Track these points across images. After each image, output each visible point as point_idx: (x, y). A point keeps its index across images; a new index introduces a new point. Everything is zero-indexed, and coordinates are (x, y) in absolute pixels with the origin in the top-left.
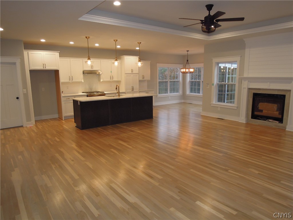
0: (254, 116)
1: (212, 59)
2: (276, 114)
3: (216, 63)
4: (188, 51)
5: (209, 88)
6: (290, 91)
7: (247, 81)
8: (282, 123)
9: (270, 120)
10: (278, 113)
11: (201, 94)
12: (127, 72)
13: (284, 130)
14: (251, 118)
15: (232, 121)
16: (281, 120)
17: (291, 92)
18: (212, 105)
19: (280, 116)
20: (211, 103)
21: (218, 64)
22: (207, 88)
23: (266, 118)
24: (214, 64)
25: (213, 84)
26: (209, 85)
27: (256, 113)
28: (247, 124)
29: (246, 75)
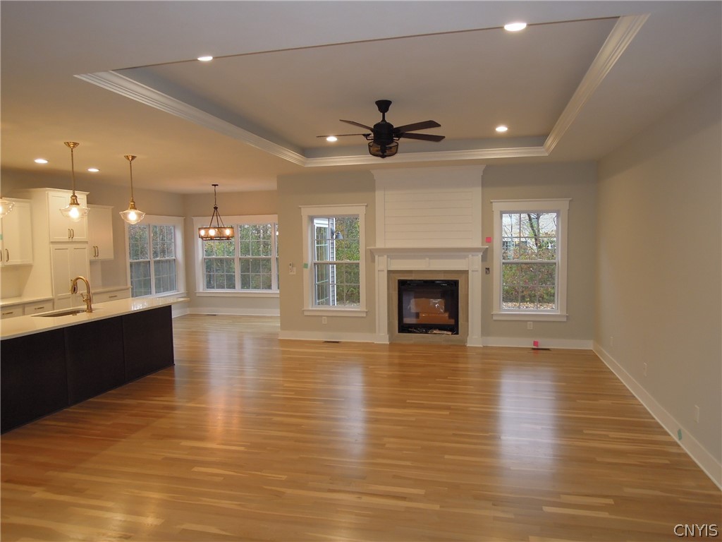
0: (404, 328)
1: (300, 208)
2: (445, 318)
3: (309, 216)
4: (215, 185)
5: (295, 273)
6: (466, 272)
7: (386, 256)
8: (457, 333)
9: (435, 332)
10: (447, 315)
11: (275, 290)
12: (57, 238)
13: (463, 346)
14: (399, 332)
15: (363, 343)
16: (454, 329)
17: (468, 273)
18: (306, 313)
19: (452, 322)
20: (305, 309)
21: (311, 219)
22: (292, 273)
23: (426, 328)
24: (305, 220)
25: (306, 266)
26: (295, 268)
27: (407, 320)
28: (393, 345)
29: (380, 244)
